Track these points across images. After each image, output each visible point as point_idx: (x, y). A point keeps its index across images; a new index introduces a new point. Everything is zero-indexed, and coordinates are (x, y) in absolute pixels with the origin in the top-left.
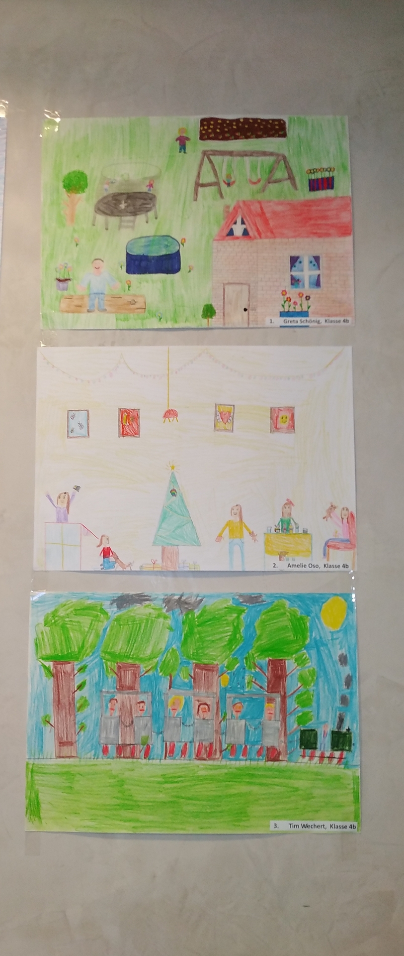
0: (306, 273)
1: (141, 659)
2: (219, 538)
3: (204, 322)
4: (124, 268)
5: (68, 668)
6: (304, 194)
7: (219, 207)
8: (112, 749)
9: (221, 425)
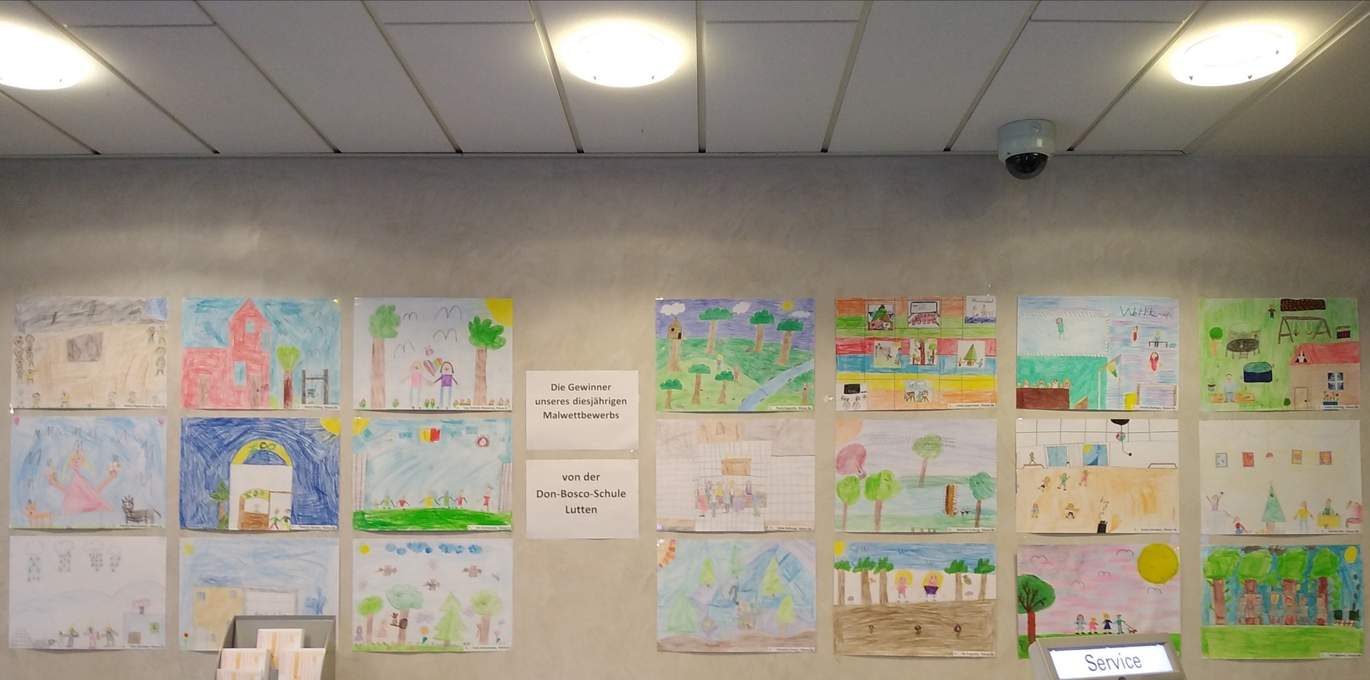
0: (1337, 382)
1: (1257, 577)
2: (1295, 518)
3: (1285, 408)
4: (1243, 379)
5: (1220, 582)
6: (1335, 340)
7: (1291, 347)
8: (1243, 620)
9: (1295, 461)
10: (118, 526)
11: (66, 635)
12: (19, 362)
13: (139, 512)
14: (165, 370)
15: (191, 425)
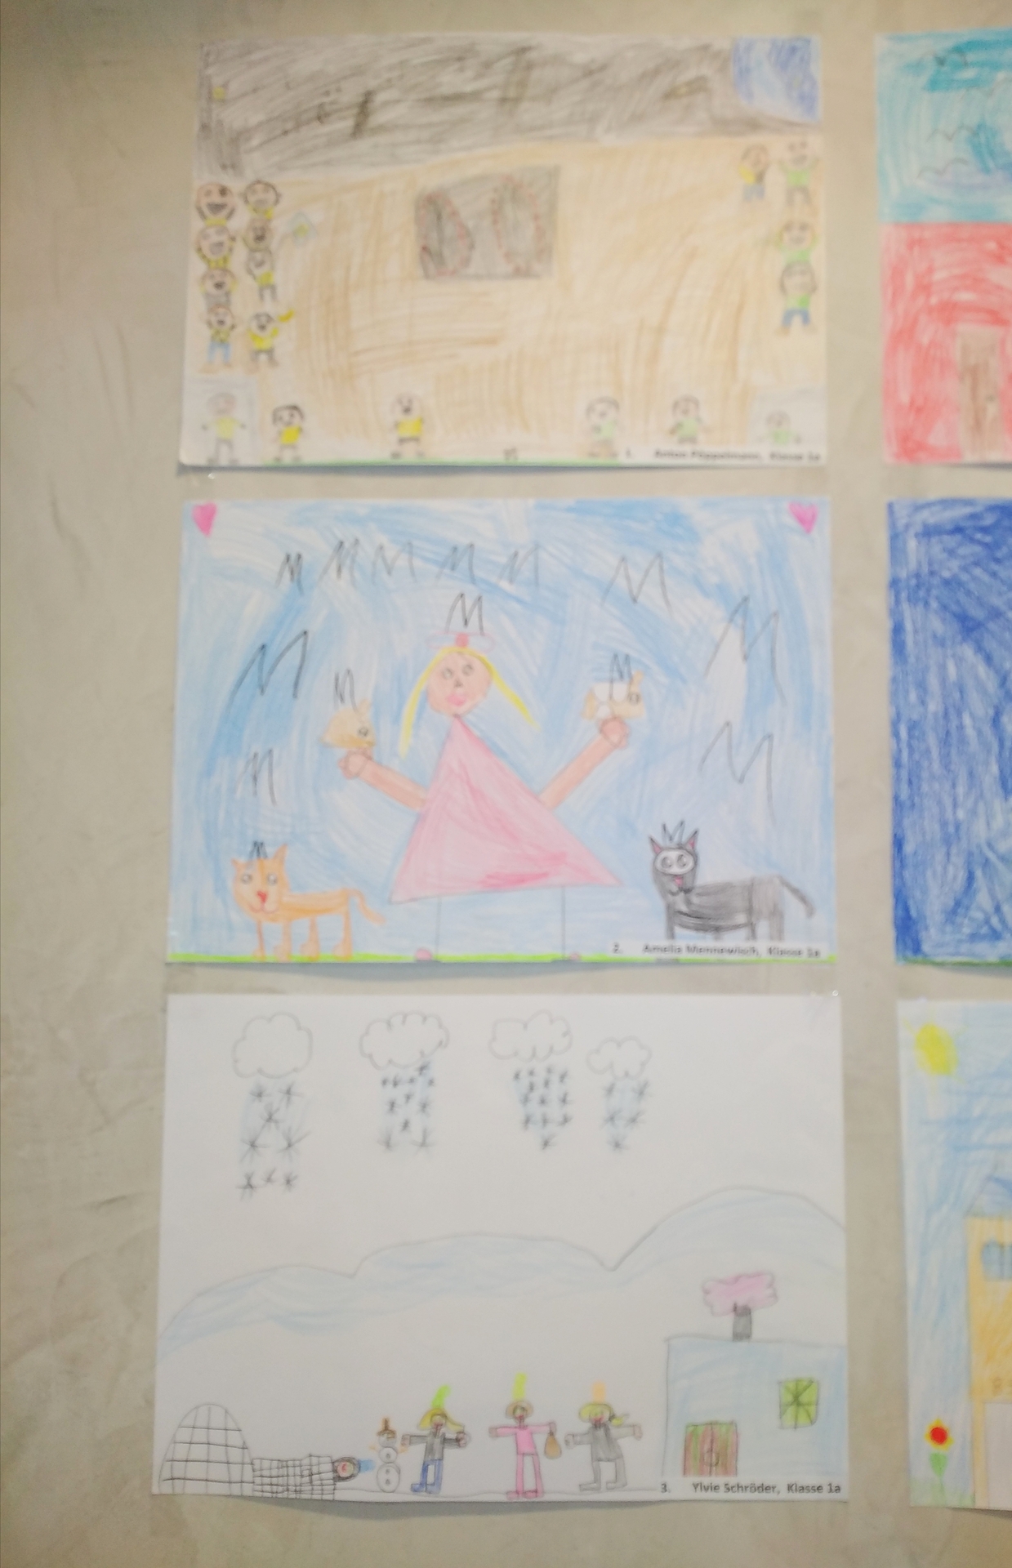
10: (633, 951)
11: (410, 1439)
12: (219, 286)
13: (724, 888)
14: (818, 307)
15: (929, 533)
